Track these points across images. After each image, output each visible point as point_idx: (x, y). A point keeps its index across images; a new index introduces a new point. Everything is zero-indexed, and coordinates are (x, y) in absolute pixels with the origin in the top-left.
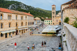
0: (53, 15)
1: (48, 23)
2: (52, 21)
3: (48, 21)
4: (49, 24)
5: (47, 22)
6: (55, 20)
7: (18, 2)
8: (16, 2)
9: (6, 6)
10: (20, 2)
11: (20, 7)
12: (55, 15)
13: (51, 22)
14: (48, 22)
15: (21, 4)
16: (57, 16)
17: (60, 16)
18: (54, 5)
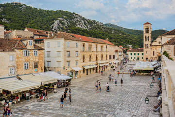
0: (145, 42)
1: (136, 58)
2: (143, 54)
3: (137, 54)
4: (138, 59)
5: (133, 56)
6: (149, 53)
7: (69, 13)
8: (66, 13)
9: (47, 21)
10: (74, 13)
11: (74, 24)
12: (149, 42)
13: (142, 56)
14: (136, 56)
15: (77, 18)
16: (154, 44)
17: (159, 44)
18: (147, 23)
